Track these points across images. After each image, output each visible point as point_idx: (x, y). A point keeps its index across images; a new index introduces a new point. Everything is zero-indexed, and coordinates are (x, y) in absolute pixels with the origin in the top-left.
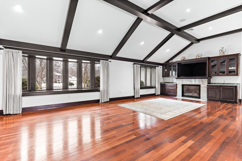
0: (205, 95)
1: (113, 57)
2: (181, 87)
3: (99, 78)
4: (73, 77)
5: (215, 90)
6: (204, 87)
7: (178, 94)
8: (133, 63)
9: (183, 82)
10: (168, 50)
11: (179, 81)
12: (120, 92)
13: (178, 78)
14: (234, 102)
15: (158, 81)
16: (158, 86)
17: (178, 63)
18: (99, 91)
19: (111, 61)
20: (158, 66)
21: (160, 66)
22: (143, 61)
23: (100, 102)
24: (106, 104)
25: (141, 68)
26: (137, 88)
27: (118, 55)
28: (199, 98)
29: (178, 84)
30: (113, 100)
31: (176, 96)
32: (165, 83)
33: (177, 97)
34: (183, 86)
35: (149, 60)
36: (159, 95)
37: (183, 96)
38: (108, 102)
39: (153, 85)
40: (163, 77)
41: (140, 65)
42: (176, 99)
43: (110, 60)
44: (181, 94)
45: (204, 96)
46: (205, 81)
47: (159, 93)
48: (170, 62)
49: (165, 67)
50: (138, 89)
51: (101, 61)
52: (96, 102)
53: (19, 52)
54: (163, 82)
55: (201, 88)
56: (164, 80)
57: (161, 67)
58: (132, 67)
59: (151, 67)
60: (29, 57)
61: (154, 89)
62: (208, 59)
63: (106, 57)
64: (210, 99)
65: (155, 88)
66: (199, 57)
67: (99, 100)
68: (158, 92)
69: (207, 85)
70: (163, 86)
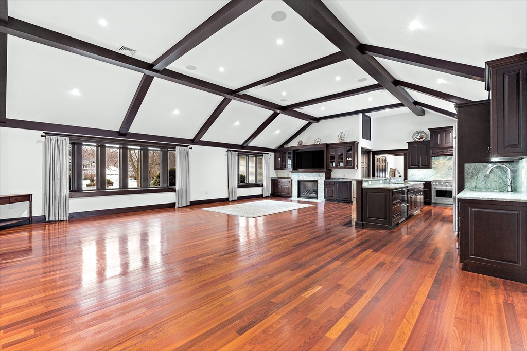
0: (322, 195)
1: (196, 141)
2: (297, 184)
3: (175, 172)
4: (113, 168)
5: (332, 187)
6: (322, 183)
7: (293, 194)
8: (226, 149)
9: (299, 177)
10: (278, 132)
11: (294, 176)
12: (206, 192)
13: (294, 171)
14: (349, 201)
15: (267, 176)
16: (267, 183)
17: (293, 150)
18: (175, 191)
19: (192, 148)
20: (268, 154)
21: (270, 153)
22: (242, 147)
23: (176, 206)
24: (185, 209)
25: (238, 156)
26: (233, 185)
27: (203, 139)
28: (317, 198)
29: (293, 179)
30: (195, 204)
31: (291, 197)
32: (278, 178)
33: (292, 199)
34: (299, 182)
35: (252, 144)
36: (268, 196)
37: (299, 196)
38: (187, 206)
39: (259, 183)
40: (276, 168)
41: (237, 153)
42: (291, 201)
43: (191, 146)
44: (297, 194)
46: (323, 175)
47: (269, 193)
48: (285, 146)
49: (278, 154)
50: (235, 188)
51: (177, 148)
52: (171, 207)
53: (65, 139)
54: (276, 177)
55: (319, 185)
56: (277, 175)
57: (273, 154)
58: (226, 155)
59: (256, 155)
60: (73, 144)
61: (260, 188)
62: (325, 146)
63: (185, 142)
64: (328, 199)
65: (262, 186)
66: (318, 143)
67: (175, 204)
68: (267, 192)
69: (325, 181)
70: (275, 183)
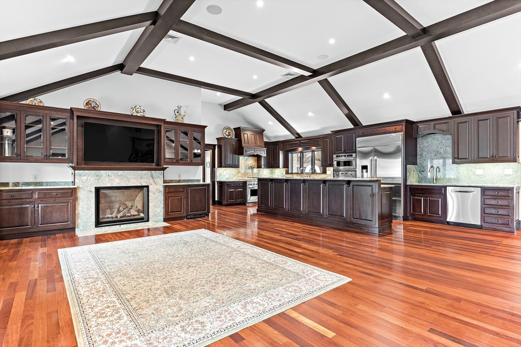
0: (159, 211)
2: (93, 196)
5: (179, 195)
6: (157, 190)
7: (79, 222)
9: (98, 180)
11: (85, 178)
14: (204, 214)
17: (77, 117)
28: (147, 219)
29: (81, 186)
31: (74, 229)
34: (99, 191)
37: (99, 222)
44: (93, 219)
45: (156, 213)
46: (159, 176)
55: (150, 194)
62: (163, 124)
64: (168, 216)
69: (164, 187)
